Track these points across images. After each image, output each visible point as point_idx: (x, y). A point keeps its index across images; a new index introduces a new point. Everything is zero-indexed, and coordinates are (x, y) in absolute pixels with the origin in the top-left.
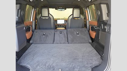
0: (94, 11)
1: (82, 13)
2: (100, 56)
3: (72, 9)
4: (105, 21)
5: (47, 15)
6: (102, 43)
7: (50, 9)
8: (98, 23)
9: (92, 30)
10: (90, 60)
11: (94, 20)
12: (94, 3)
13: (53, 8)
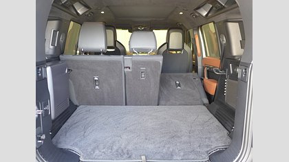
0: (212, 35)
1: (187, 39)
2: (226, 132)
3: (166, 31)
4: (236, 58)
5: (112, 44)
6: (231, 104)
7: (119, 32)
8: (222, 61)
9: (209, 78)
10: (206, 138)
11: (214, 55)
12: (213, 19)
13: (123, 28)
